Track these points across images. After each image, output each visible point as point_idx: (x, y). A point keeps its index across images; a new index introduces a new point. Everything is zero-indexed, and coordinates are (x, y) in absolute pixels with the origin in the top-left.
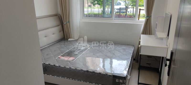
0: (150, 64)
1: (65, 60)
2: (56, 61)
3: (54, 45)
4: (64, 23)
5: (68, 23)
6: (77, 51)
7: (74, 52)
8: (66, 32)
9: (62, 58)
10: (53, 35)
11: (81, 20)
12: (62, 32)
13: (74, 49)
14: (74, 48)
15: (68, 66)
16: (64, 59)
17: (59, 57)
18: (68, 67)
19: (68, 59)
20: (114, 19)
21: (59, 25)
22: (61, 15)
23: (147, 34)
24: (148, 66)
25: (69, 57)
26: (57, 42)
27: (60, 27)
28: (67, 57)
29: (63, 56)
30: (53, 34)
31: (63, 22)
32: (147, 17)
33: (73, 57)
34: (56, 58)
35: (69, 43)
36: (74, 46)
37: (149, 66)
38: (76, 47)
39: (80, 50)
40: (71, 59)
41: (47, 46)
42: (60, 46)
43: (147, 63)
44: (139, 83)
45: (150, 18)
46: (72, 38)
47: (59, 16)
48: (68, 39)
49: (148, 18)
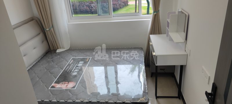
0: (164, 69)
1: (64, 90)
2: (51, 94)
3: (39, 63)
4: (47, 30)
5: (52, 29)
6: (75, 69)
7: (71, 72)
8: (51, 41)
9: (58, 86)
10: (34, 51)
11: (69, 22)
12: (45, 42)
13: (69, 67)
14: (69, 65)
15: (70, 99)
16: (60, 87)
17: (53, 84)
18: (71, 101)
19: (67, 86)
20: (113, 17)
21: (39, 34)
22: (40, 19)
23: (156, 34)
24: (162, 71)
25: (67, 83)
26: (41, 58)
27: (41, 35)
28: (64, 82)
29: (58, 82)
30: (34, 48)
31: (45, 28)
32: (154, 12)
33: (72, 81)
34: (49, 89)
35: (58, 57)
36: (68, 62)
37: (164, 72)
38: (71, 63)
39: (78, 67)
40: (71, 85)
41: (29, 68)
42: (48, 64)
43: (161, 69)
44: (157, 97)
45: (158, 13)
46: (61, 48)
47: (36, 20)
48: (56, 50)
49: (156, 13)
